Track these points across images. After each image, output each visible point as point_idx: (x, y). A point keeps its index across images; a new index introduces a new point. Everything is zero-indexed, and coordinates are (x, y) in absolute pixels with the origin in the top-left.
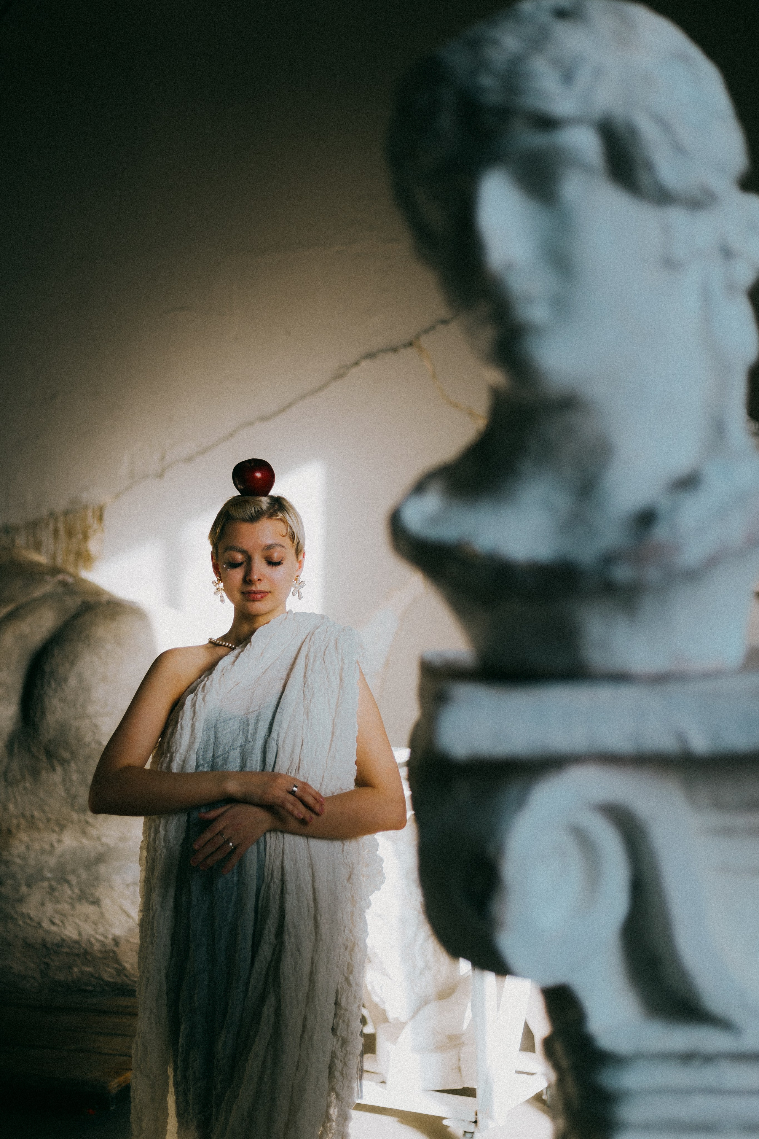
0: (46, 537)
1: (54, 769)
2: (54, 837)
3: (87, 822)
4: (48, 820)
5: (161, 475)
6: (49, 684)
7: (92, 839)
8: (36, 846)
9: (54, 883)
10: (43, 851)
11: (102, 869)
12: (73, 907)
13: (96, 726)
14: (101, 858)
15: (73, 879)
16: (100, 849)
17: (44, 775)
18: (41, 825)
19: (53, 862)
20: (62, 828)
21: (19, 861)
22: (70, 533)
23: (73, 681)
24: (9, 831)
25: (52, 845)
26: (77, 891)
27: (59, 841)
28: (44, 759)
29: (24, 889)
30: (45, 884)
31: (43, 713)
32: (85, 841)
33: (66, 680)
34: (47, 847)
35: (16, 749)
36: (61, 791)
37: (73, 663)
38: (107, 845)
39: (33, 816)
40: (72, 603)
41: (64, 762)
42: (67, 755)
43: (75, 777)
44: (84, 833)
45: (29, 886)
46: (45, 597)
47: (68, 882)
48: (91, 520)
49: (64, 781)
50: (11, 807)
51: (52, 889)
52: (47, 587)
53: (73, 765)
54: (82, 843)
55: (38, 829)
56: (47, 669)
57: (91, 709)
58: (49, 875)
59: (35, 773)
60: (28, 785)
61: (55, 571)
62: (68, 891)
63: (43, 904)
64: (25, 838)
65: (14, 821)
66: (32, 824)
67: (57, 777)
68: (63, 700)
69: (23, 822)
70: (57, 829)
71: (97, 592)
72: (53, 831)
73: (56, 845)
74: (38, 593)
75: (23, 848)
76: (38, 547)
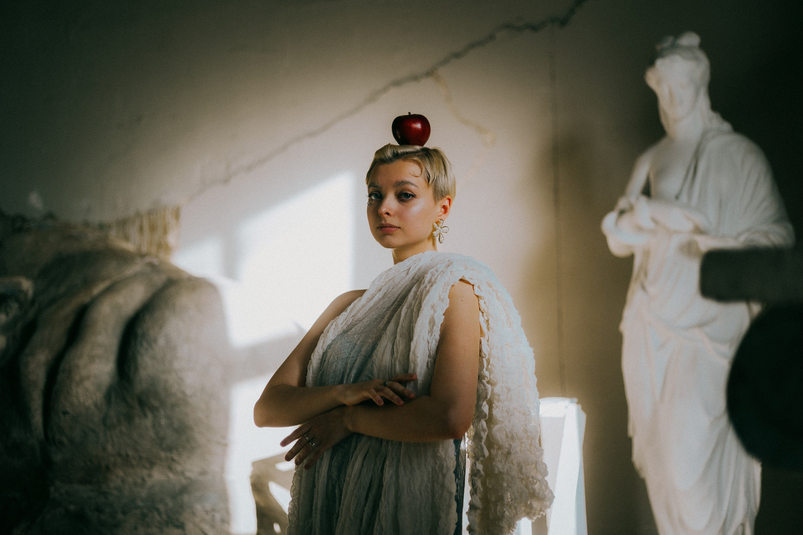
0: (133, 231)
1: (145, 415)
2: (145, 472)
3: (173, 460)
4: (141, 458)
5: (226, 181)
6: (141, 344)
7: (176, 473)
8: (130, 480)
9: (145, 511)
10: (135, 484)
11: (186, 498)
12: (161, 530)
13: (181, 379)
14: (184, 490)
15: (161, 507)
16: (184, 482)
17: (137, 420)
18: (134, 462)
19: (144, 493)
20: (152, 464)
21: (115, 492)
22: (153, 228)
23: (161, 342)
24: (108, 468)
25: (143, 479)
26: (164, 516)
27: (150, 476)
28: (137, 406)
29: (120, 516)
30: (138, 512)
31: (136, 369)
32: (171, 476)
33: (155, 341)
34: (139, 481)
35: (113, 399)
36: (152, 433)
37: (161, 327)
38: (189, 478)
39: (127, 456)
40: (159, 280)
41: (154, 409)
42: (155, 403)
43: (163, 422)
44: (170, 469)
45: (124, 513)
46: (135, 276)
47: (158, 510)
48: (170, 218)
49: (154, 426)
50: (109, 447)
51: (144, 516)
52: (137, 267)
53: (162, 412)
54: (168, 477)
55: (132, 466)
56: (139, 331)
57: (177, 365)
58: (140, 504)
59: (129, 418)
60: (124, 429)
61: (142, 256)
62: (158, 518)
63: (136, 528)
64: (121, 473)
65: (112, 459)
66: (126, 461)
67: (148, 422)
68: (154, 358)
69: (119, 460)
70: (148, 465)
71: (178, 271)
72: (144, 467)
73: (147, 479)
74: (130, 271)
75: (119, 482)
76: (127, 238)
